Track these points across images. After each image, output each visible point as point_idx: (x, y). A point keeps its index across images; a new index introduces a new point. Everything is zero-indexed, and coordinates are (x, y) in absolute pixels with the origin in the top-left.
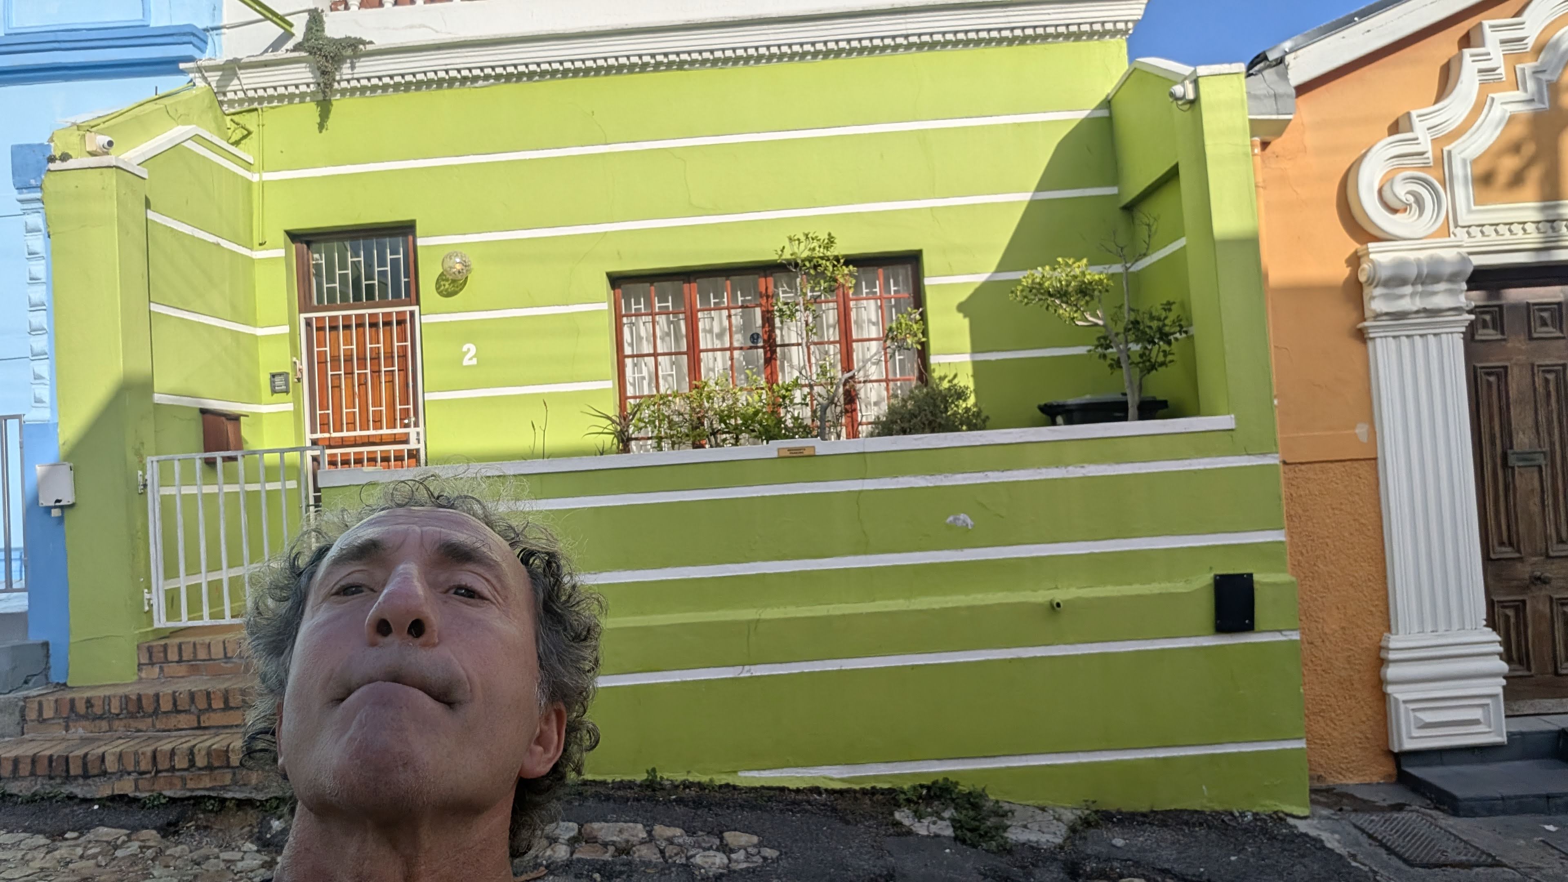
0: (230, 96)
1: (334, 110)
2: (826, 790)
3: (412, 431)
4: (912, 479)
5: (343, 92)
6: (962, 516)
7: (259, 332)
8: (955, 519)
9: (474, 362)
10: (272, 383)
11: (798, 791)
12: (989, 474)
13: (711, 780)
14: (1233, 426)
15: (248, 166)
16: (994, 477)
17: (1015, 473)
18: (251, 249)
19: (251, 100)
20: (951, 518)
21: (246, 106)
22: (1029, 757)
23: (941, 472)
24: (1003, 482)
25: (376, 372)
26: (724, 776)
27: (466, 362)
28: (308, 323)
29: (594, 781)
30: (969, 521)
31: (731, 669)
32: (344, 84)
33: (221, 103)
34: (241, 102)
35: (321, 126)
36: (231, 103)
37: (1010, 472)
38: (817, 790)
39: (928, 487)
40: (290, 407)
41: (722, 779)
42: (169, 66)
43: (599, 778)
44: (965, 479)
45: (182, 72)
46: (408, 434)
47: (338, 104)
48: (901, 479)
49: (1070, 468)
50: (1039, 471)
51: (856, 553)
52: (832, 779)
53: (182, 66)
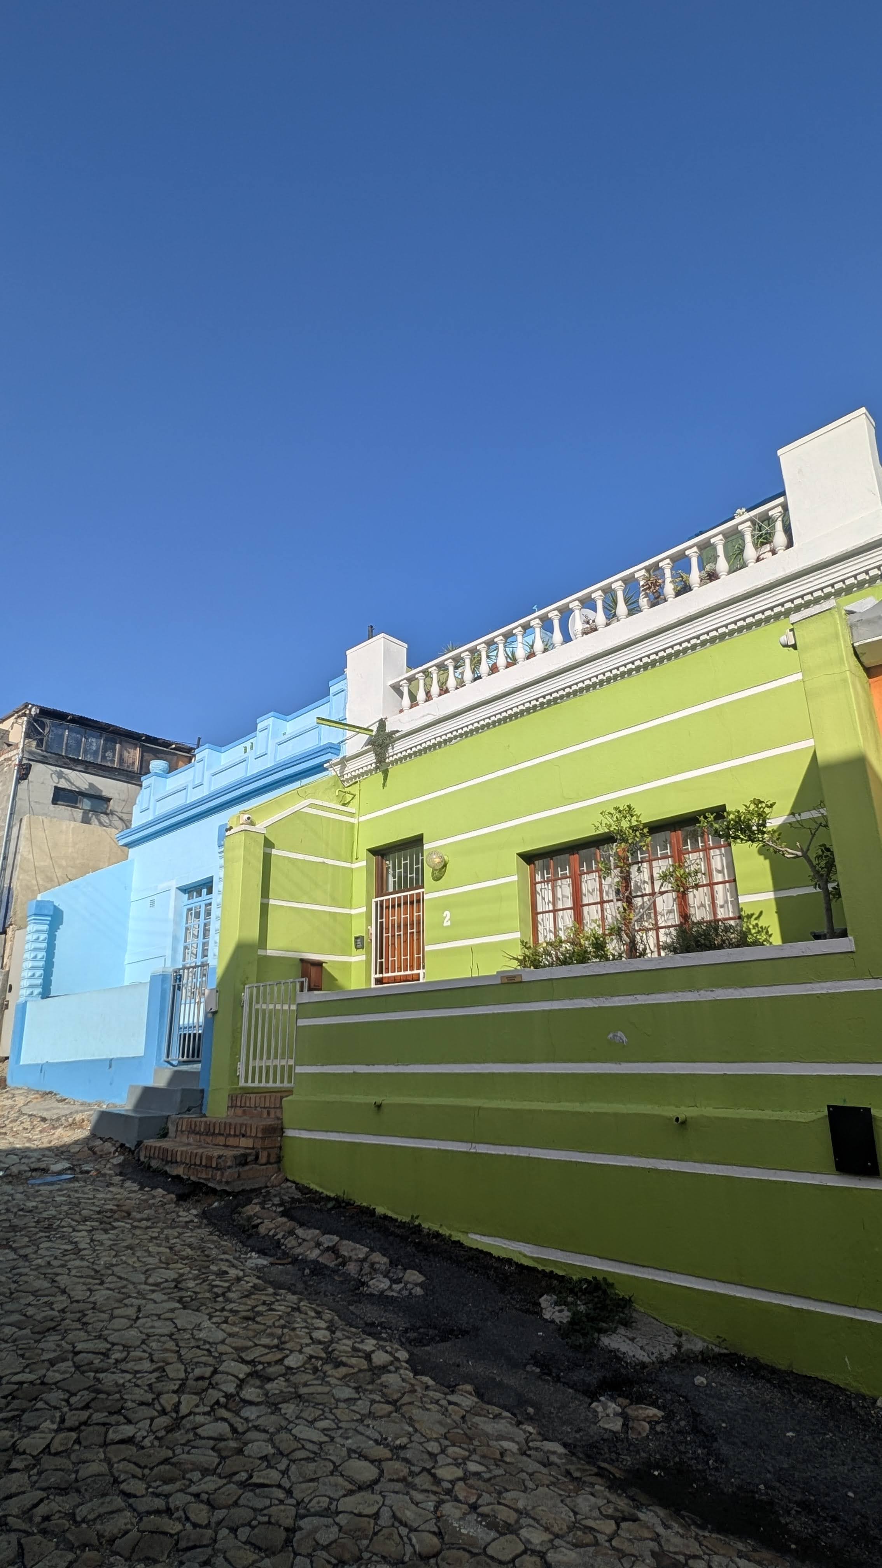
0: (346, 777)
1: (389, 774)
2: (517, 1264)
3: (421, 972)
4: (583, 1001)
5: (392, 763)
6: (619, 1034)
7: (353, 912)
8: (614, 1036)
9: (449, 923)
10: (356, 942)
11: (498, 1259)
12: (638, 997)
13: (450, 1236)
14: (853, 949)
15: (352, 815)
16: (642, 999)
17: (658, 996)
18: (351, 863)
19: (355, 777)
20: (611, 1035)
21: (354, 781)
22: (672, 1275)
23: (602, 995)
24: (649, 1004)
25: (405, 933)
26: (460, 1234)
27: (445, 924)
28: (377, 903)
29: (391, 1217)
30: (624, 1039)
31: (464, 1144)
32: (391, 759)
33: (344, 781)
34: (351, 779)
35: (384, 785)
36: (347, 780)
37: (654, 995)
38: (509, 1261)
39: (594, 1008)
40: (364, 958)
41: (457, 1236)
42: (319, 768)
43: (395, 1216)
44: (620, 1002)
45: (326, 769)
46: (419, 974)
47: (392, 770)
48: (576, 1001)
49: (702, 992)
50: (676, 994)
51: (547, 1061)
52: (525, 1256)
53: (325, 766)
